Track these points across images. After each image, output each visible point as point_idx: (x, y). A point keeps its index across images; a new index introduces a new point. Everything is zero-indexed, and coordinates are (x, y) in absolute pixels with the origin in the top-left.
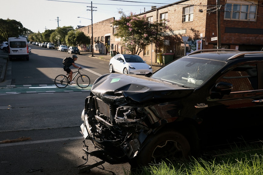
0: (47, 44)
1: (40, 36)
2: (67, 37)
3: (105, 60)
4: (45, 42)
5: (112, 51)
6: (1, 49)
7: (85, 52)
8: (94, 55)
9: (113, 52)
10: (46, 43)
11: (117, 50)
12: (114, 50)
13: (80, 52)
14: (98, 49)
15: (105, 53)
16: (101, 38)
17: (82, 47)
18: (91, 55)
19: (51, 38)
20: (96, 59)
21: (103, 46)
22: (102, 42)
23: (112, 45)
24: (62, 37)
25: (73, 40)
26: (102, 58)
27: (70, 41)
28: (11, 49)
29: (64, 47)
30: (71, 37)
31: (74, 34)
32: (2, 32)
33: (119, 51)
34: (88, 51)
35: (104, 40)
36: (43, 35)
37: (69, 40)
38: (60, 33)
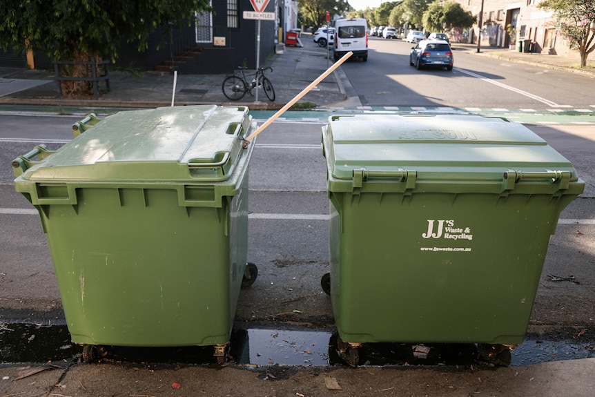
0: (383, 29)
1: (370, 16)
2: (426, 16)
3: (508, 60)
4: (378, 26)
5: (523, 40)
6: (315, 41)
7: (457, 42)
8: (481, 50)
9: (523, 44)
10: (381, 28)
11: (532, 38)
12: (526, 38)
13: (452, 44)
14: (488, 37)
15: (503, 45)
16: (496, 13)
17: (451, 34)
18: (476, 50)
19: (391, 18)
20: (486, 57)
21: (500, 30)
22: (498, 22)
23: (523, 28)
24: (415, 15)
25: (438, 20)
26: (501, 56)
27: (432, 22)
28: (340, 40)
29: (418, 34)
30: (435, 15)
31: (441, 8)
32: (310, 11)
33: (537, 41)
34: (465, 41)
35: (504, 17)
36: (375, 13)
37: (430, 20)
38: (411, 7)
